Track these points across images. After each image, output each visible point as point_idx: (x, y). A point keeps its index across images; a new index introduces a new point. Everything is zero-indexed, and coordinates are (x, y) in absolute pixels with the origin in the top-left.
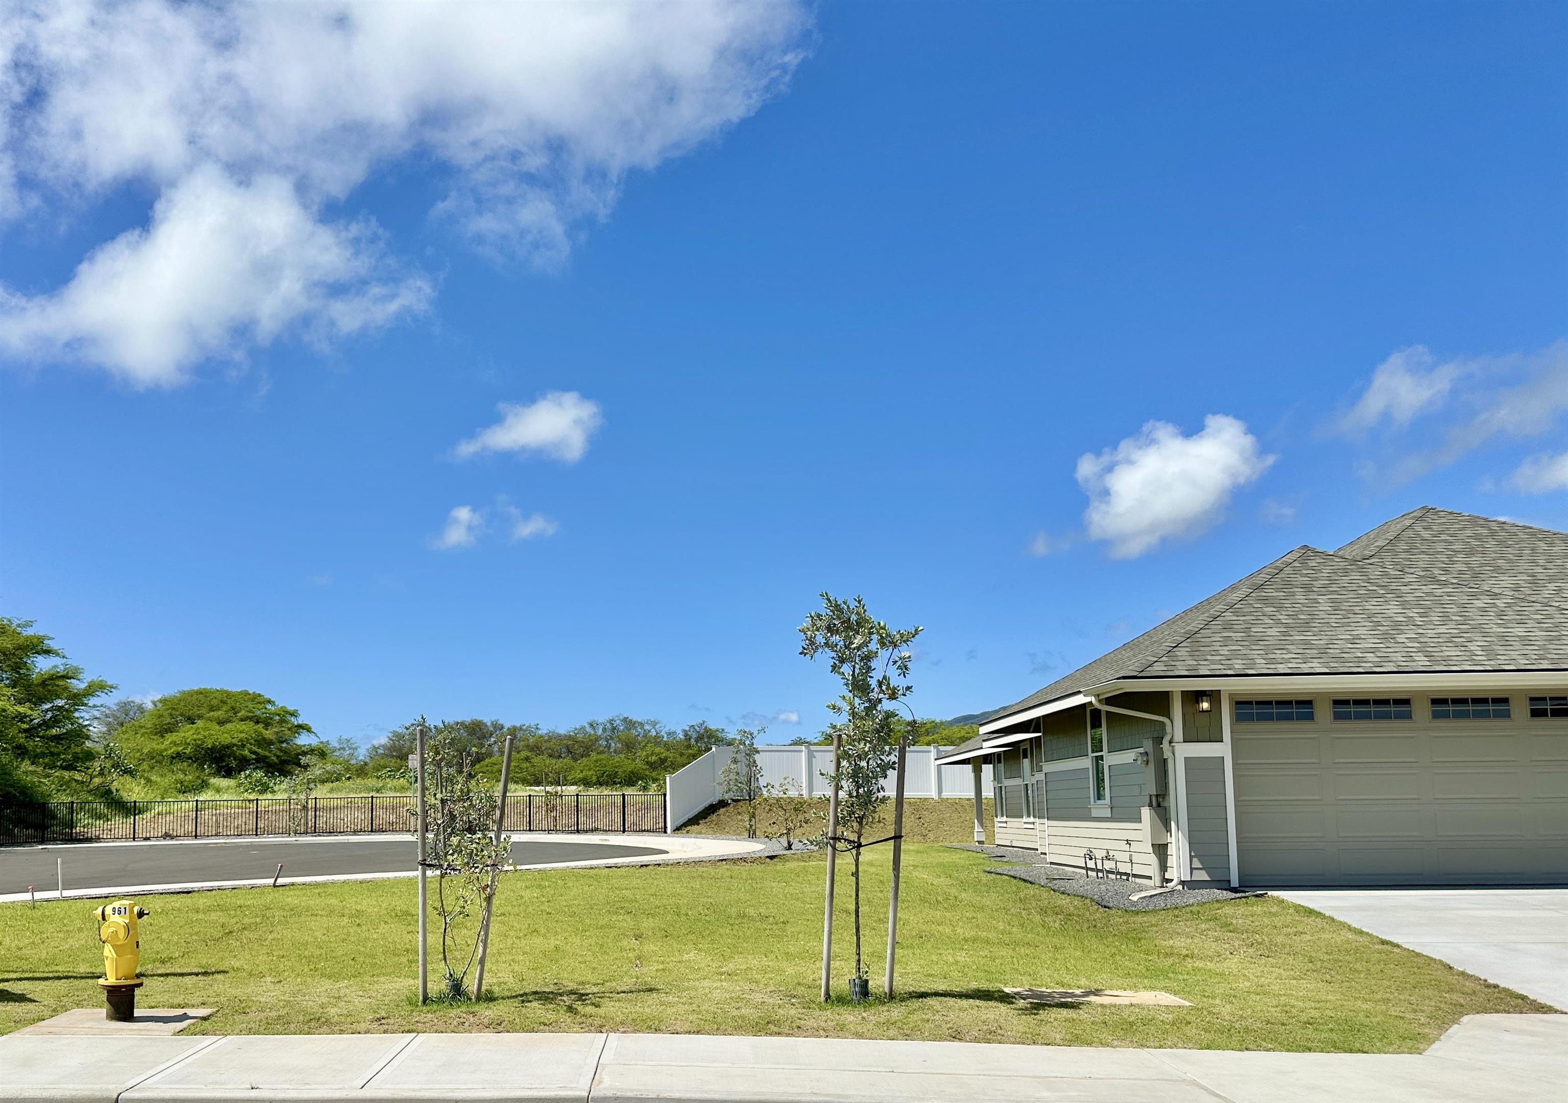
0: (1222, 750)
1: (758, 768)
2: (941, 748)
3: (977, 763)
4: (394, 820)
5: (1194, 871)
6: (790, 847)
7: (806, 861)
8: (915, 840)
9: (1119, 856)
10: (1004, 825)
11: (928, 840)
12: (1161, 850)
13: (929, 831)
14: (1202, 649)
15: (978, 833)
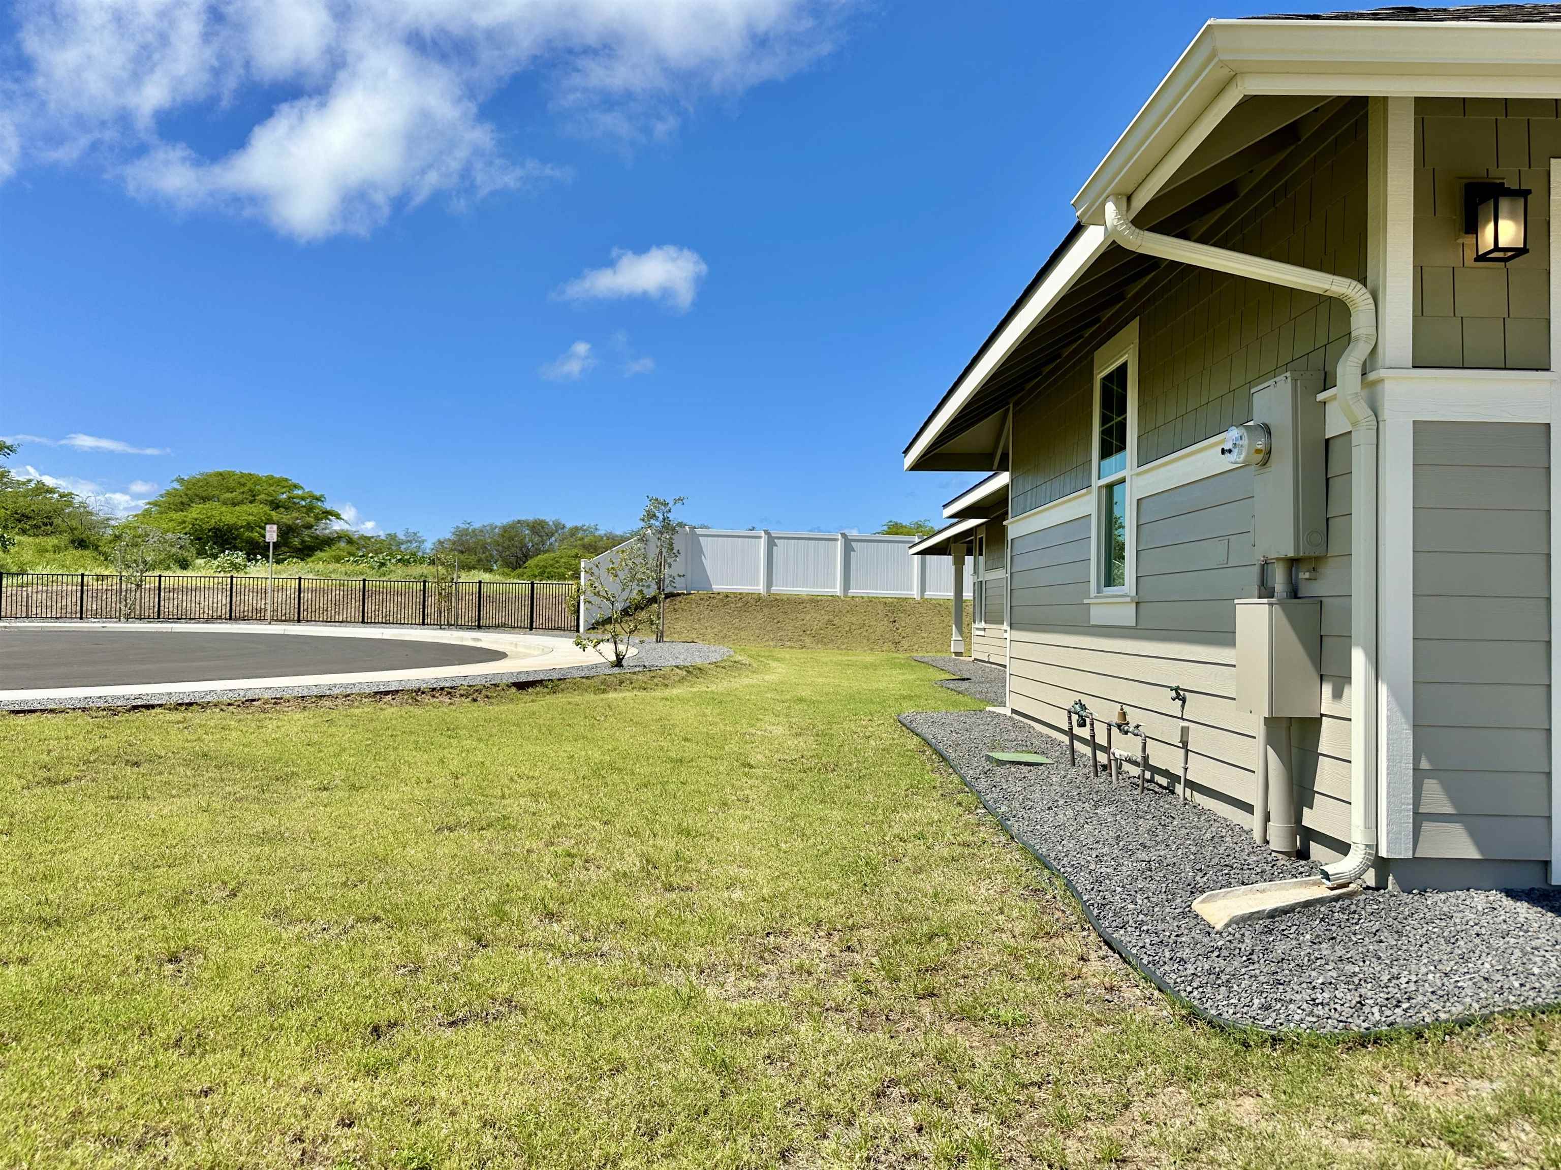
1: (675, 551)
3: (959, 554)
4: (263, 607)
5: (1426, 826)
6: (619, 661)
8: (884, 649)
10: (982, 633)
11: (901, 649)
12: (1297, 736)
13: (904, 637)
15: (955, 642)
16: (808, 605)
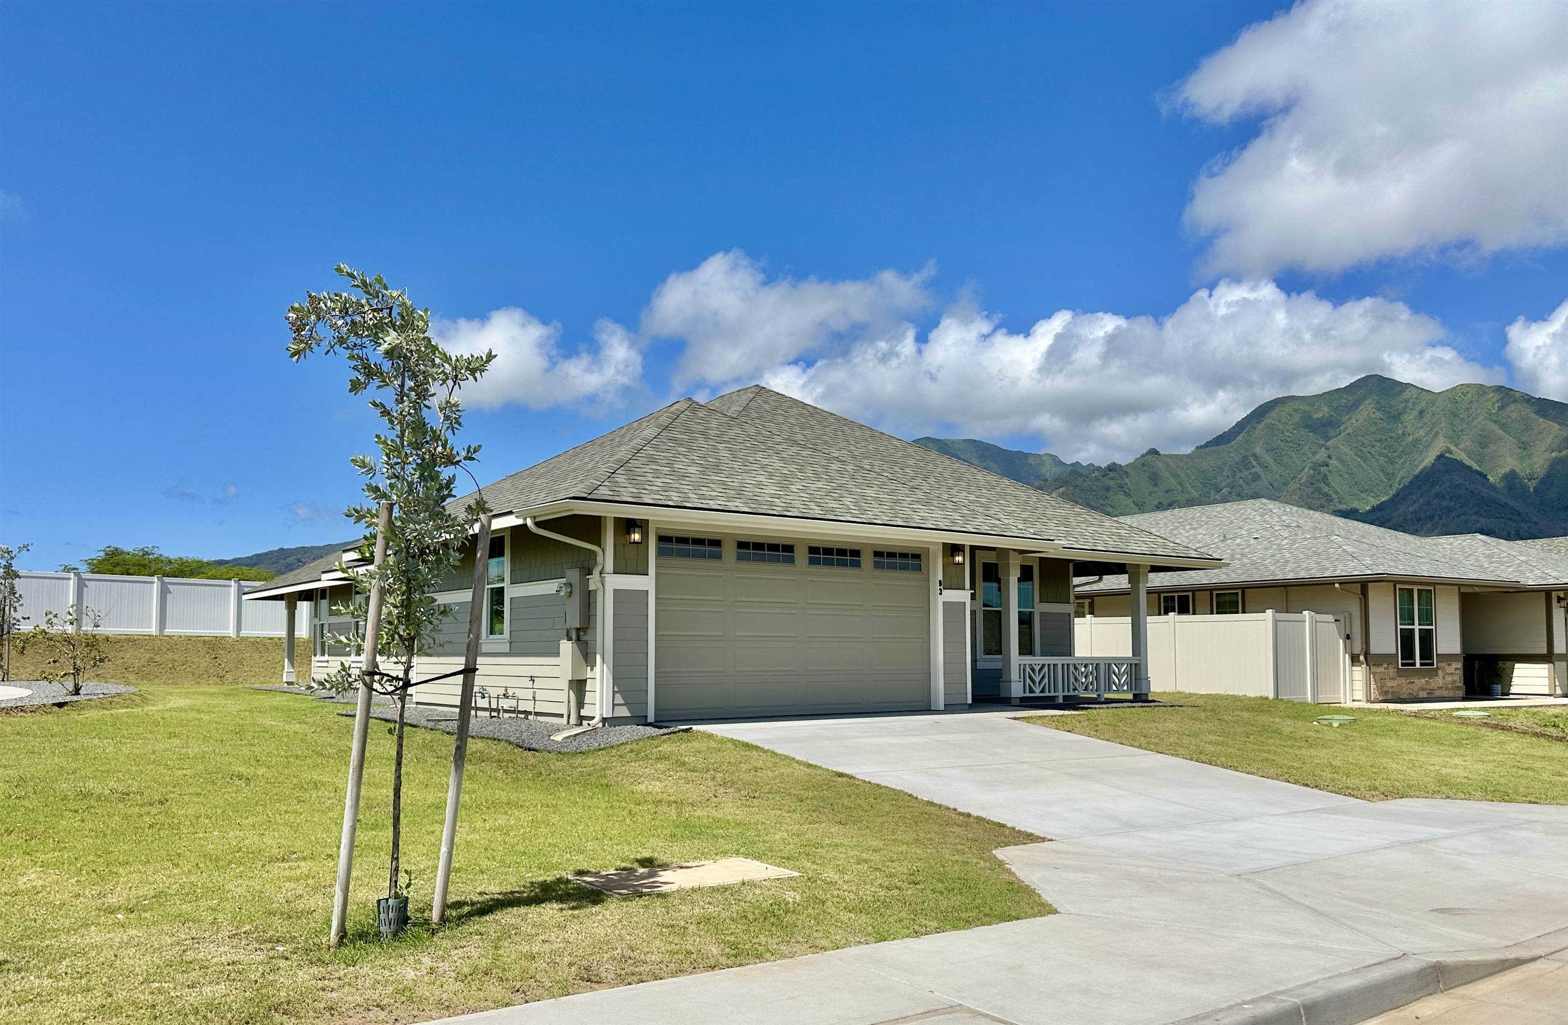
0: (645, 583)
1: (17, 596)
2: (243, 583)
3: (292, 600)
5: (616, 707)
6: (77, 691)
7: (107, 709)
8: (210, 682)
9: (520, 693)
10: (324, 664)
11: (226, 682)
12: (579, 686)
13: (227, 672)
14: (638, 478)
15: (288, 673)
16: (125, 644)
